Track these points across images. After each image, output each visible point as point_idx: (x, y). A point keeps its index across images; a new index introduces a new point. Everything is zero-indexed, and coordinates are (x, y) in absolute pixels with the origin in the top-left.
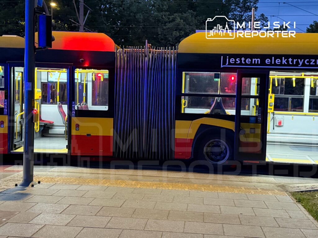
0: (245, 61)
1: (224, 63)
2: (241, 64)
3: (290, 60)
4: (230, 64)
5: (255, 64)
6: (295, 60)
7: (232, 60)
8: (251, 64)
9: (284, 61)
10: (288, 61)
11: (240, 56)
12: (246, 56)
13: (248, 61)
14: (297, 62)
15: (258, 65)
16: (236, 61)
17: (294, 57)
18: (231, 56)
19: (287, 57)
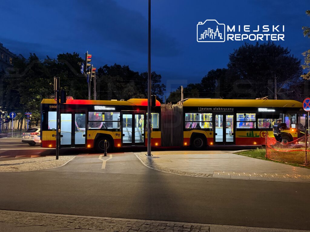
0: (207, 109)
1: (200, 110)
2: (205, 110)
3: (221, 108)
4: (202, 110)
5: (210, 110)
6: (223, 109)
7: (202, 109)
8: (209, 110)
9: (220, 109)
10: (221, 109)
11: (205, 107)
12: (207, 107)
13: (208, 109)
14: (224, 109)
15: (211, 110)
16: (204, 109)
17: (222, 107)
18: (202, 107)
19: (220, 107)
